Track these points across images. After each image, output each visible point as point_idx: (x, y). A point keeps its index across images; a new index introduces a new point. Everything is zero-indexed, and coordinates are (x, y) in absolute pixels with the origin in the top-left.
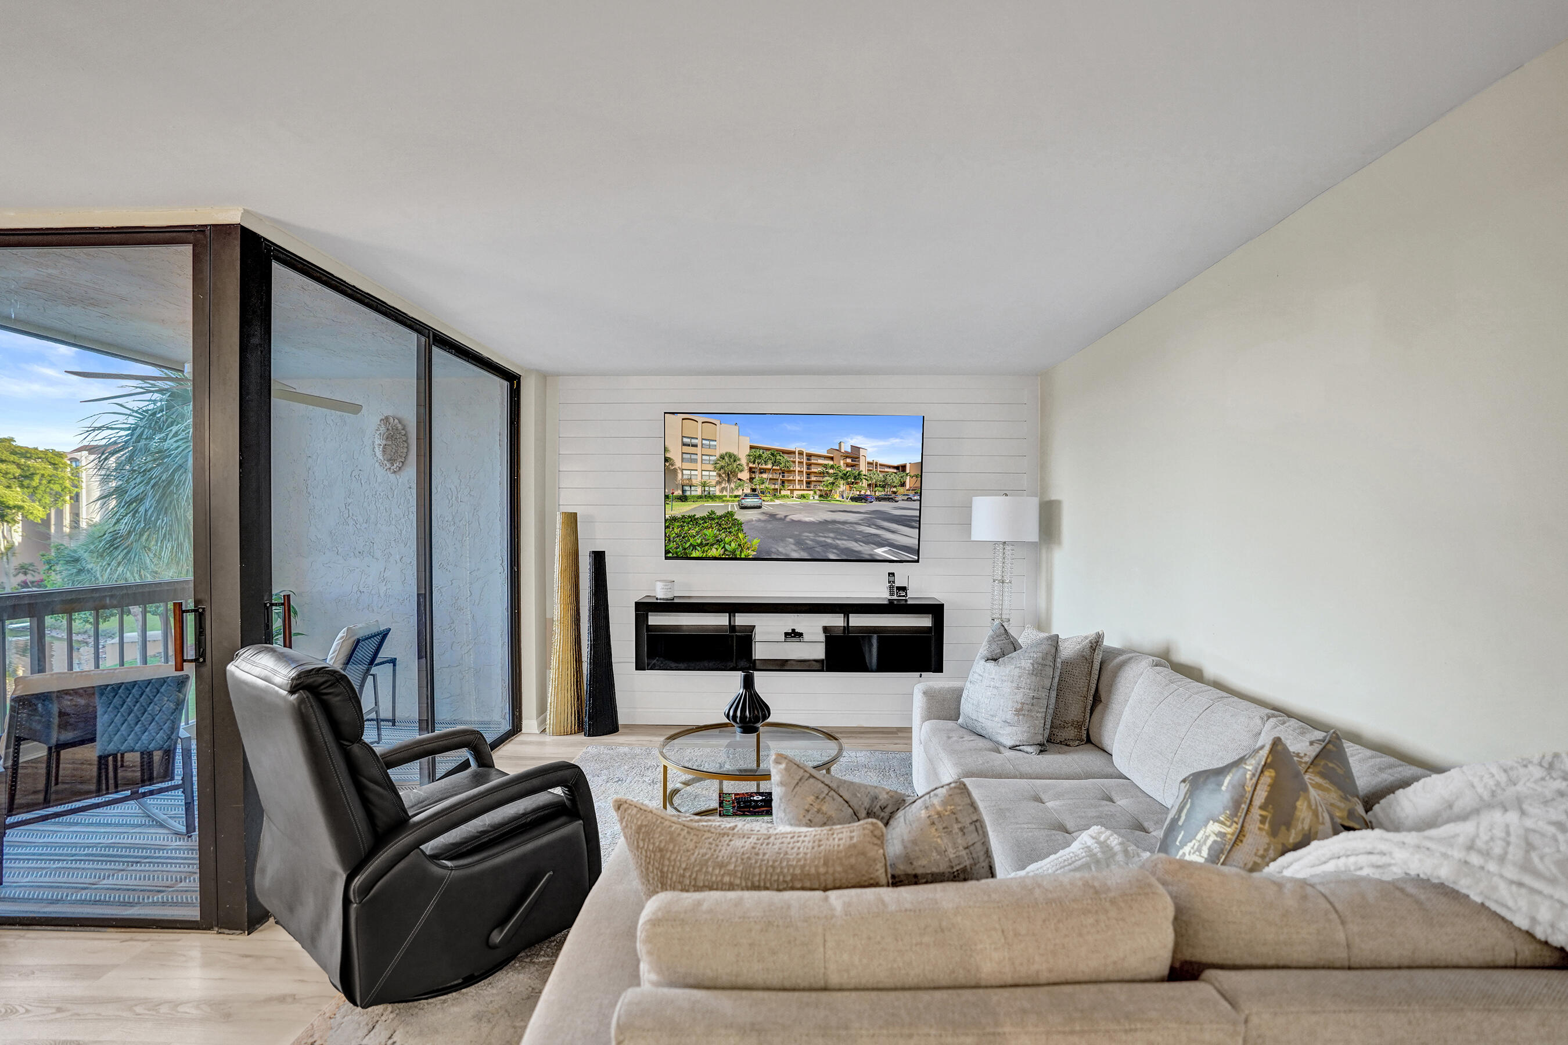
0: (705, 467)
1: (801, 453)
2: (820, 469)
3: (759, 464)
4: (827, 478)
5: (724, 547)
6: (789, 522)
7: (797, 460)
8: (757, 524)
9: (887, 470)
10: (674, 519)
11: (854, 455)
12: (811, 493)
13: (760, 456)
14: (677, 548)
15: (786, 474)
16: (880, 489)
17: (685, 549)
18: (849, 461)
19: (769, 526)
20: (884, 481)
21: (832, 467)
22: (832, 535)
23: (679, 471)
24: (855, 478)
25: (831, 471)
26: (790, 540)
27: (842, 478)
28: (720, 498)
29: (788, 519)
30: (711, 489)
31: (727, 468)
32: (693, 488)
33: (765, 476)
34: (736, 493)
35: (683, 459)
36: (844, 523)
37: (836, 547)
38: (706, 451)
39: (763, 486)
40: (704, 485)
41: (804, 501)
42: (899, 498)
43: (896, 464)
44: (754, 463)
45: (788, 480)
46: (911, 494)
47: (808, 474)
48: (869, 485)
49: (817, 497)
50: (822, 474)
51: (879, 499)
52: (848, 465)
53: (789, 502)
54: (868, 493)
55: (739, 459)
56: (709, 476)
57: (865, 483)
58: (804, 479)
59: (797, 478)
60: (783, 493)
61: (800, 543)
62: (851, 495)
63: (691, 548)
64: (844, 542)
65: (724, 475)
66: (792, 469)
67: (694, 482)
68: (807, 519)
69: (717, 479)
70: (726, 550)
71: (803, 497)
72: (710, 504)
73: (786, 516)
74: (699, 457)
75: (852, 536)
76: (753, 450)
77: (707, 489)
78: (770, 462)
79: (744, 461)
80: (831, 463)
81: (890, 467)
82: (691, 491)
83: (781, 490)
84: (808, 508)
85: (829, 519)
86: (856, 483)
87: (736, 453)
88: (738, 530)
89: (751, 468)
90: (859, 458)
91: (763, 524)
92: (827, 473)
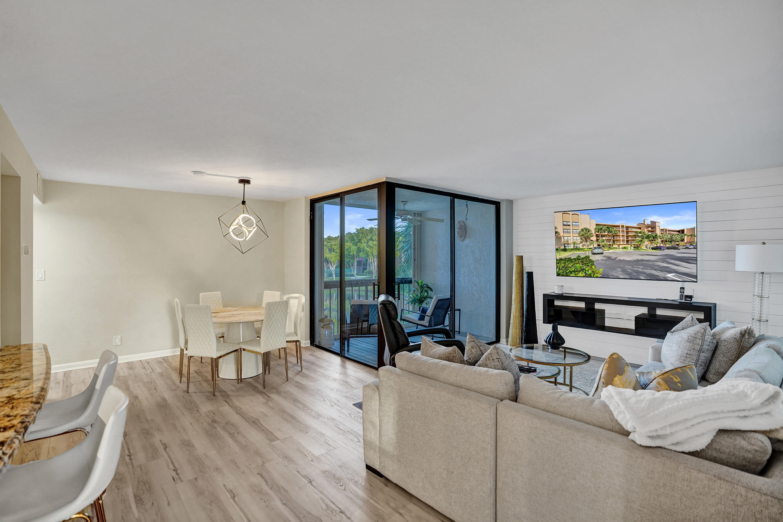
0: (574, 235)
1: (623, 226)
2: (634, 234)
3: (601, 233)
4: (638, 238)
5: (585, 272)
6: (617, 260)
7: (621, 230)
8: (602, 261)
9: (672, 233)
10: (561, 260)
11: (653, 226)
12: (629, 246)
13: (601, 229)
14: (563, 273)
15: (615, 237)
16: (669, 243)
17: (567, 273)
18: (650, 229)
19: (608, 263)
20: (671, 239)
21: (640, 233)
22: (641, 267)
23: (562, 238)
24: (654, 238)
25: (640, 235)
26: (619, 269)
27: (646, 238)
28: (582, 249)
29: (617, 259)
30: (578, 245)
31: (585, 235)
32: (569, 245)
33: (604, 238)
34: (590, 247)
35: (564, 232)
36: (648, 261)
37: (644, 273)
38: (574, 228)
39: (603, 243)
40: (574, 243)
41: (625, 250)
42: (681, 247)
43: (678, 230)
44: (598, 232)
45: (616, 240)
46: (688, 245)
47: (627, 237)
48: (662, 241)
49: (632, 248)
50: (635, 236)
51: (668, 248)
52: (649, 231)
53: (617, 251)
54: (662, 245)
55: (591, 231)
56: (577, 239)
57: (659, 240)
58: (625, 239)
59: (621, 239)
60: (614, 246)
61: (624, 271)
62: (652, 247)
63: (570, 273)
64: (648, 270)
65: (583, 239)
66: (618, 234)
67: (569, 242)
68: (627, 259)
69: (581, 240)
70: (586, 274)
71: (625, 248)
72: (578, 252)
73: (616, 258)
74: (571, 231)
75: (653, 267)
76: (598, 226)
77: (576, 245)
78: (607, 231)
79: (593, 232)
80: (640, 230)
81: (674, 231)
82: (568, 246)
83: (613, 245)
84: (628, 254)
85: (640, 259)
86: (655, 240)
87: (589, 228)
88: (592, 264)
89: (597, 235)
90: (655, 227)
91: (604, 262)
92: (638, 236)
